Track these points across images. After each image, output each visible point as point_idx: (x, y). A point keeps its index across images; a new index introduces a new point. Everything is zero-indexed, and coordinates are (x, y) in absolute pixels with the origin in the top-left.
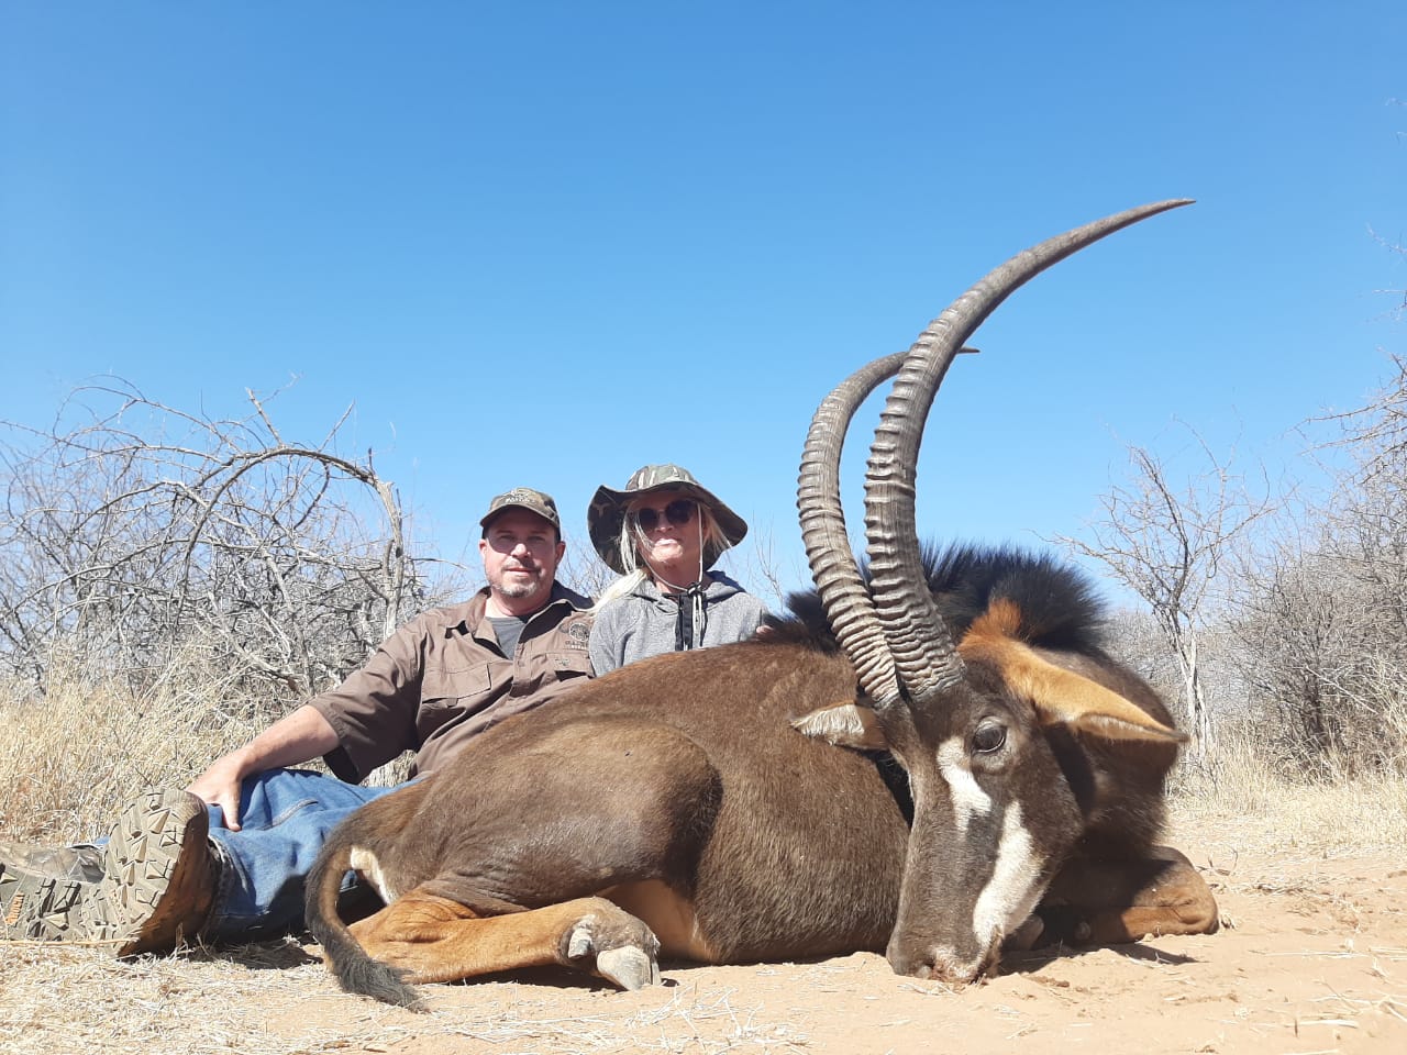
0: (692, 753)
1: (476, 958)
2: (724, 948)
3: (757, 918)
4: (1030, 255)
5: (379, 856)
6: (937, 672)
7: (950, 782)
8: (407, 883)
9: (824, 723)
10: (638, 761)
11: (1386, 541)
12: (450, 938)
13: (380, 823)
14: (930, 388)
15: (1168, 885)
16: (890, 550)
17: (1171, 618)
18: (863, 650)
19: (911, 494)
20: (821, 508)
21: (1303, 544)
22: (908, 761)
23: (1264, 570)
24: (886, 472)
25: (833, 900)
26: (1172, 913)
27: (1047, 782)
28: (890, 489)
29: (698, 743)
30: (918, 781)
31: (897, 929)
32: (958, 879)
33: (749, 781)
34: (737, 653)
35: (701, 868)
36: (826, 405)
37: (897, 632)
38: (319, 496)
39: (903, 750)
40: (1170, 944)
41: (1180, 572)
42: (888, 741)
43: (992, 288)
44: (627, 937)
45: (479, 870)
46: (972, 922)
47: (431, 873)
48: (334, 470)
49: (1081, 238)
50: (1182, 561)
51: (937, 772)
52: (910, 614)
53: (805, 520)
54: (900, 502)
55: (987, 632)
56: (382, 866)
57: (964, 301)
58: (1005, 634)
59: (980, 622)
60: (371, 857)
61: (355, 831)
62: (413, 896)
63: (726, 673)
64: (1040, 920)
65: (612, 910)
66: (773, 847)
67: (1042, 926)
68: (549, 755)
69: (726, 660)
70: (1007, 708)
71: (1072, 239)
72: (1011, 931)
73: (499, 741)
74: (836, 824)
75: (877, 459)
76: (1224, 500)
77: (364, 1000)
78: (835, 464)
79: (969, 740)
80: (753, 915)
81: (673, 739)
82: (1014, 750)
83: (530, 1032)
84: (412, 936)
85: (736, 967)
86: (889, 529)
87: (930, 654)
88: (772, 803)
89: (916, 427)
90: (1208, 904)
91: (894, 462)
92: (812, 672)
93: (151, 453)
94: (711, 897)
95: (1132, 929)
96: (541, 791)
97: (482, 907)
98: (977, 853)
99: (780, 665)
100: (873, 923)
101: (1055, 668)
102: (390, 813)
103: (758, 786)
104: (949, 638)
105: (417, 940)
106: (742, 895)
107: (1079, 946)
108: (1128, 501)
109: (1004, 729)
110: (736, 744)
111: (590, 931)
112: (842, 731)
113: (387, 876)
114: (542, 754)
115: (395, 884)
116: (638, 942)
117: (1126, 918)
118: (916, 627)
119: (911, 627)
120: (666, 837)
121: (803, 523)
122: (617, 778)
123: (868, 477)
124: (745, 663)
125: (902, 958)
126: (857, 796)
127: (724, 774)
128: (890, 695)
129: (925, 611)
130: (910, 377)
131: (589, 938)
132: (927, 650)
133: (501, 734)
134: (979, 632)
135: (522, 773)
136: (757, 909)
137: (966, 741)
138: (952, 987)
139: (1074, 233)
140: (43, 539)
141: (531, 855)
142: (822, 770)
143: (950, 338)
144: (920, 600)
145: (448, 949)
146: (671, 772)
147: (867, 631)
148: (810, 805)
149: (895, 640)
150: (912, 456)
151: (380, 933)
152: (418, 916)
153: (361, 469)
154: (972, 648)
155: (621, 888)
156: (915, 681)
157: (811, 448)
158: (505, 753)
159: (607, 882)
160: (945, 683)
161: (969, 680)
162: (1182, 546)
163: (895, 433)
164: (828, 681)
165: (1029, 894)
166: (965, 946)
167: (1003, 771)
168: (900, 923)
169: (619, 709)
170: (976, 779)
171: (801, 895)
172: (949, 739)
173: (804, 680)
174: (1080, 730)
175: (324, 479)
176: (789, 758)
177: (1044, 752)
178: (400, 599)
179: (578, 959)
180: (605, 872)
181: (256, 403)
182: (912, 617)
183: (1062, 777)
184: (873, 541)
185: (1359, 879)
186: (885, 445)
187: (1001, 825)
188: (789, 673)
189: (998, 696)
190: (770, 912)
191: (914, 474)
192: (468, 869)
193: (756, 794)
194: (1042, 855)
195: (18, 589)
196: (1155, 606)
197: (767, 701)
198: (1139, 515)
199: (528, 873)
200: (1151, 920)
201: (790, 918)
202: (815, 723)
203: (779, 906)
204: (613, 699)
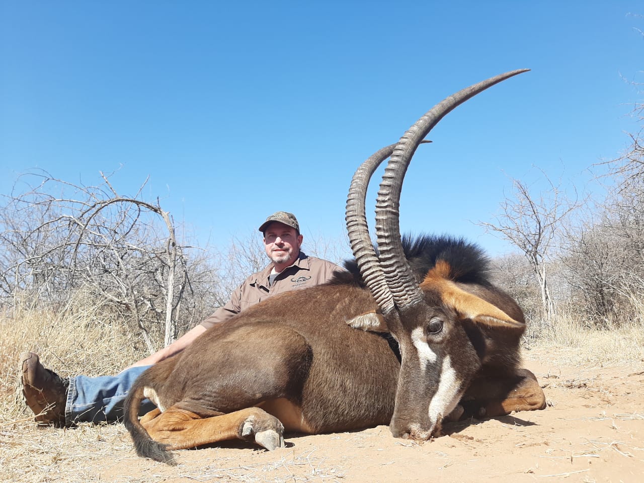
0: (298, 338)
1: (200, 437)
2: (316, 427)
3: (331, 413)
4: (452, 98)
5: (157, 391)
6: (411, 297)
7: (417, 347)
8: (169, 403)
9: (361, 322)
10: (272, 343)
11: (632, 219)
12: (188, 428)
13: (157, 375)
14: (405, 163)
15: (522, 388)
16: (387, 241)
17: (534, 258)
18: (377, 287)
19: (397, 215)
20: (356, 221)
21: (594, 221)
22: (398, 338)
23: (576, 233)
24: (385, 204)
25: (366, 402)
26: (524, 400)
27: (463, 346)
28: (387, 212)
29: (300, 334)
30: (403, 347)
31: (394, 416)
32: (422, 393)
33: (325, 350)
34: (320, 290)
35: (304, 391)
36: (358, 171)
37: (391, 279)
38: (136, 220)
39: (396, 333)
40: (523, 416)
41: (537, 237)
42: (389, 328)
43: (434, 114)
44: (269, 426)
45: (200, 397)
46: (428, 412)
47: (179, 399)
48: (142, 208)
49: (476, 89)
50: (538, 231)
51: (411, 343)
52: (398, 270)
53: (349, 227)
54: (391, 218)
55: (435, 277)
56: (158, 395)
57: (421, 121)
58: (443, 277)
59: (431, 272)
60: (153, 391)
61: (145, 380)
62: (171, 409)
63: (315, 300)
64: (462, 408)
65: (262, 413)
66: (337, 380)
67: (463, 410)
68: (232, 342)
69: (316, 293)
70: (443, 313)
71: (472, 90)
72: (447, 414)
73: (211, 335)
74: (366, 368)
75: (381, 198)
76: (557, 202)
77: (148, 460)
78: (363, 199)
79: (426, 328)
80: (329, 412)
81: (289, 332)
82: (447, 332)
83: (218, 476)
84: (171, 428)
85: (322, 435)
86: (387, 231)
87: (407, 289)
88: (336, 359)
89: (399, 183)
90: (541, 396)
91: (389, 199)
92: (355, 297)
93: (57, 203)
94: (309, 404)
95: (506, 409)
96: (228, 359)
97: (203, 414)
98: (431, 380)
99: (340, 294)
100: (385, 413)
101: (465, 293)
102: (161, 371)
103: (330, 352)
104: (416, 281)
105: (174, 430)
106: (323, 403)
107: (481, 419)
108: (512, 204)
109: (442, 322)
110: (319, 333)
111: (252, 423)
112: (369, 325)
113: (160, 400)
114: (229, 342)
115: (164, 404)
116: (273, 428)
117: (503, 404)
118: (400, 277)
119: (398, 277)
120: (286, 378)
121: (348, 228)
122: (263, 352)
123: (377, 207)
124: (324, 294)
125: (396, 430)
126: (376, 354)
127: (313, 348)
128: (389, 308)
129: (404, 269)
130: (395, 159)
131: (251, 427)
132: (406, 287)
133: (212, 332)
134: (431, 276)
135: (219, 351)
136: (330, 409)
137: (424, 329)
138: (418, 443)
139: (473, 86)
140: (15, 243)
141: (224, 389)
142: (360, 343)
143: (415, 140)
144: (402, 264)
145: (188, 433)
146: (288, 347)
147: (378, 278)
148: (354, 359)
149: (391, 283)
150: (397, 196)
151: (157, 427)
152: (174, 419)
153: (154, 207)
154: (427, 284)
155: (267, 403)
156: (400, 301)
157: (352, 192)
158: (212, 341)
159: (260, 400)
160: (414, 302)
161: (425, 300)
162: (538, 224)
163: (389, 186)
164: (362, 301)
165: (455, 397)
166: (425, 423)
167: (442, 342)
168: (395, 413)
169: (265, 319)
170: (430, 346)
171: (351, 402)
172: (417, 328)
173: (351, 301)
174: (477, 322)
175: (138, 212)
176: (344, 338)
177: (461, 332)
178: (175, 266)
179: (247, 436)
180: (258, 395)
181: (105, 178)
182: (398, 272)
183: (470, 343)
184: (380, 237)
185: (615, 378)
186: (384, 192)
187: (441, 367)
188: (344, 298)
189: (439, 307)
190: (336, 410)
191: (398, 205)
192: (196, 397)
193: (329, 356)
194: (461, 380)
195: (5, 267)
196: (527, 252)
197: (334, 312)
198: (518, 211)
199: (223, 398)
200: (514, 404)
201: (346, 412)
202: (356, 322)
203: (341, 407)
204: (263, 314)
